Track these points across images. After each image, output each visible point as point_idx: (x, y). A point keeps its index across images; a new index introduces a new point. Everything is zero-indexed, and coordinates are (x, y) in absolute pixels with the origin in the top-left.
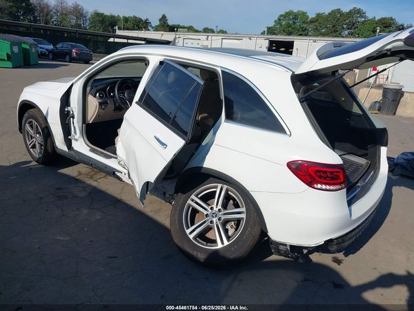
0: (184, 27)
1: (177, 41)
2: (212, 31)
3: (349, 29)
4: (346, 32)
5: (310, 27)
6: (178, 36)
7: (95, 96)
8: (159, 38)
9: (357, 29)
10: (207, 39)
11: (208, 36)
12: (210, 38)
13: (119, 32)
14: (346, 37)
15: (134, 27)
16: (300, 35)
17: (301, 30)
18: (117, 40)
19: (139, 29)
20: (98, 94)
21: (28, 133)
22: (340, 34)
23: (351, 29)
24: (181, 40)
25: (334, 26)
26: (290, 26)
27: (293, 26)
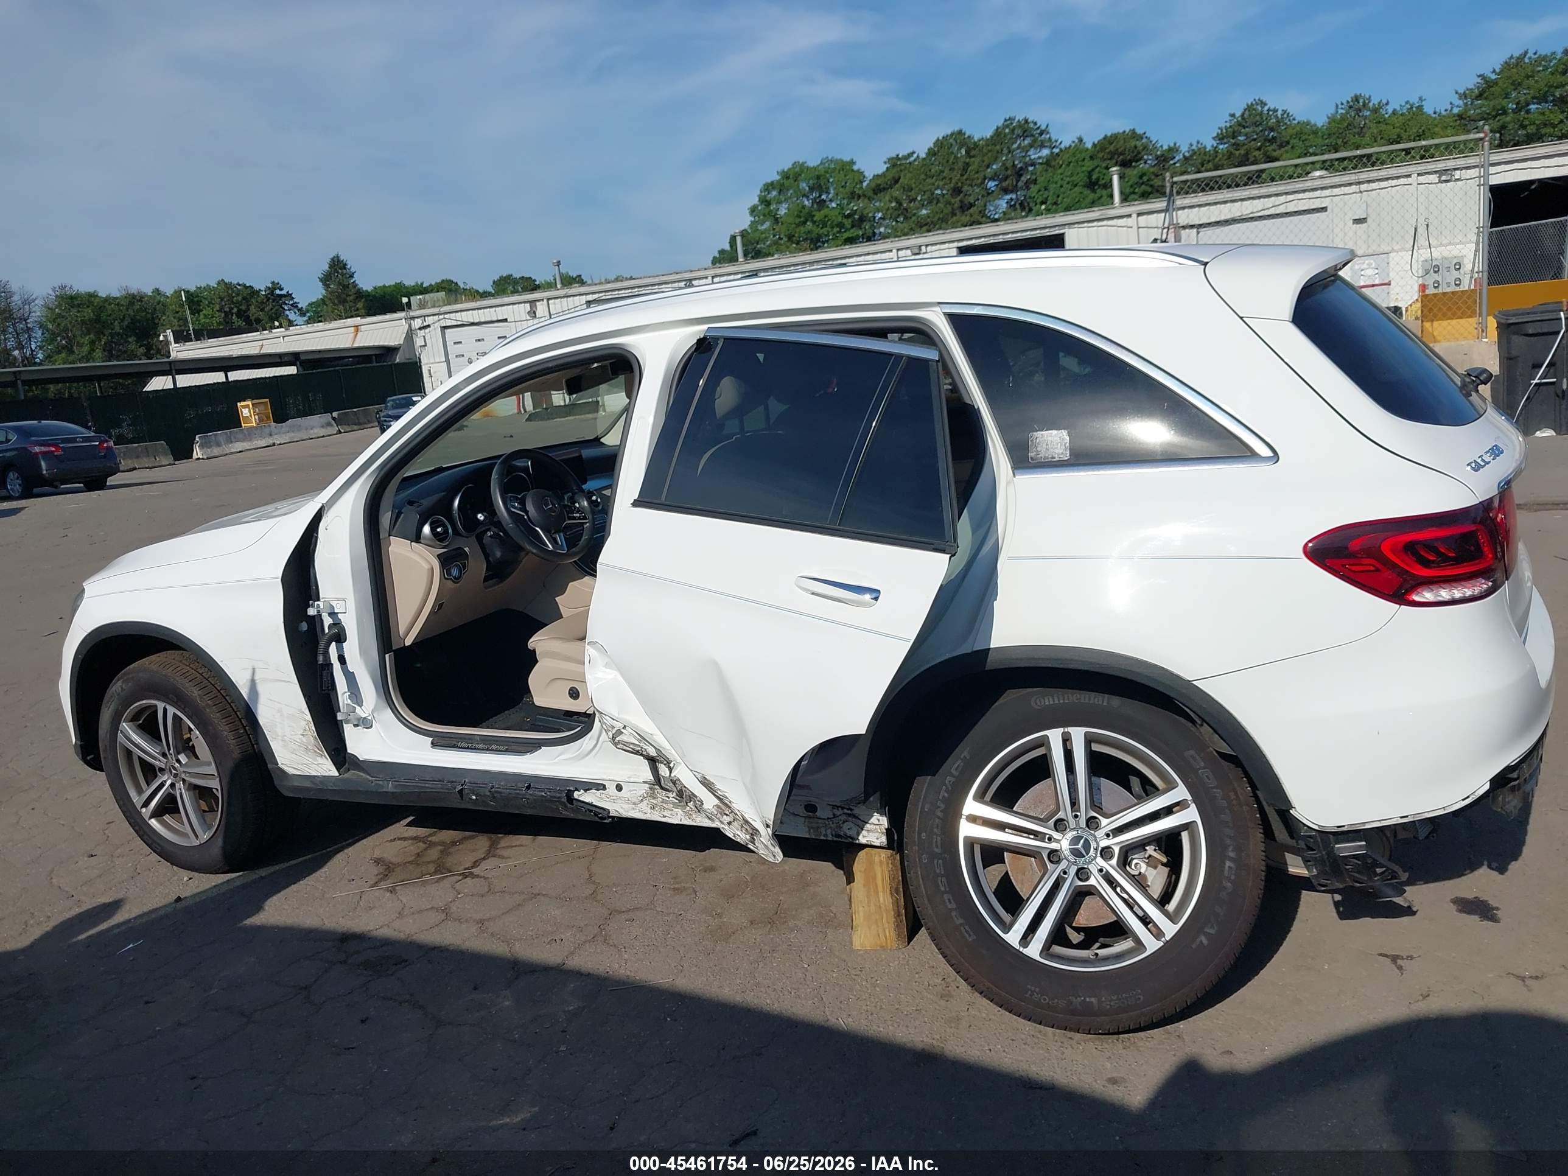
0: (422, 290)
1: (419, 342)
2: (530, 285)
3: (1006, 191)
4: (1002, 204)
5: (877, 208)
6: (417, 323)
7: (417, 538)
8: (347, 345)
9: (1034, 189)
10: (533, 314)
11: (533, 303)
12: (541, 308)
13: (179, 352)
14: (1006, 217)
15: (227, 321)
16: (851, 241)
17: (847, 223)
18: (185, 381)
19: (252, 325)
20: (426, 529)
21: (129, 753)
22: (982, 212)
23: (1014, 190)
24: (433, 336)
25: (957, 191)
26: (810, 216)
27: (818, 216)
